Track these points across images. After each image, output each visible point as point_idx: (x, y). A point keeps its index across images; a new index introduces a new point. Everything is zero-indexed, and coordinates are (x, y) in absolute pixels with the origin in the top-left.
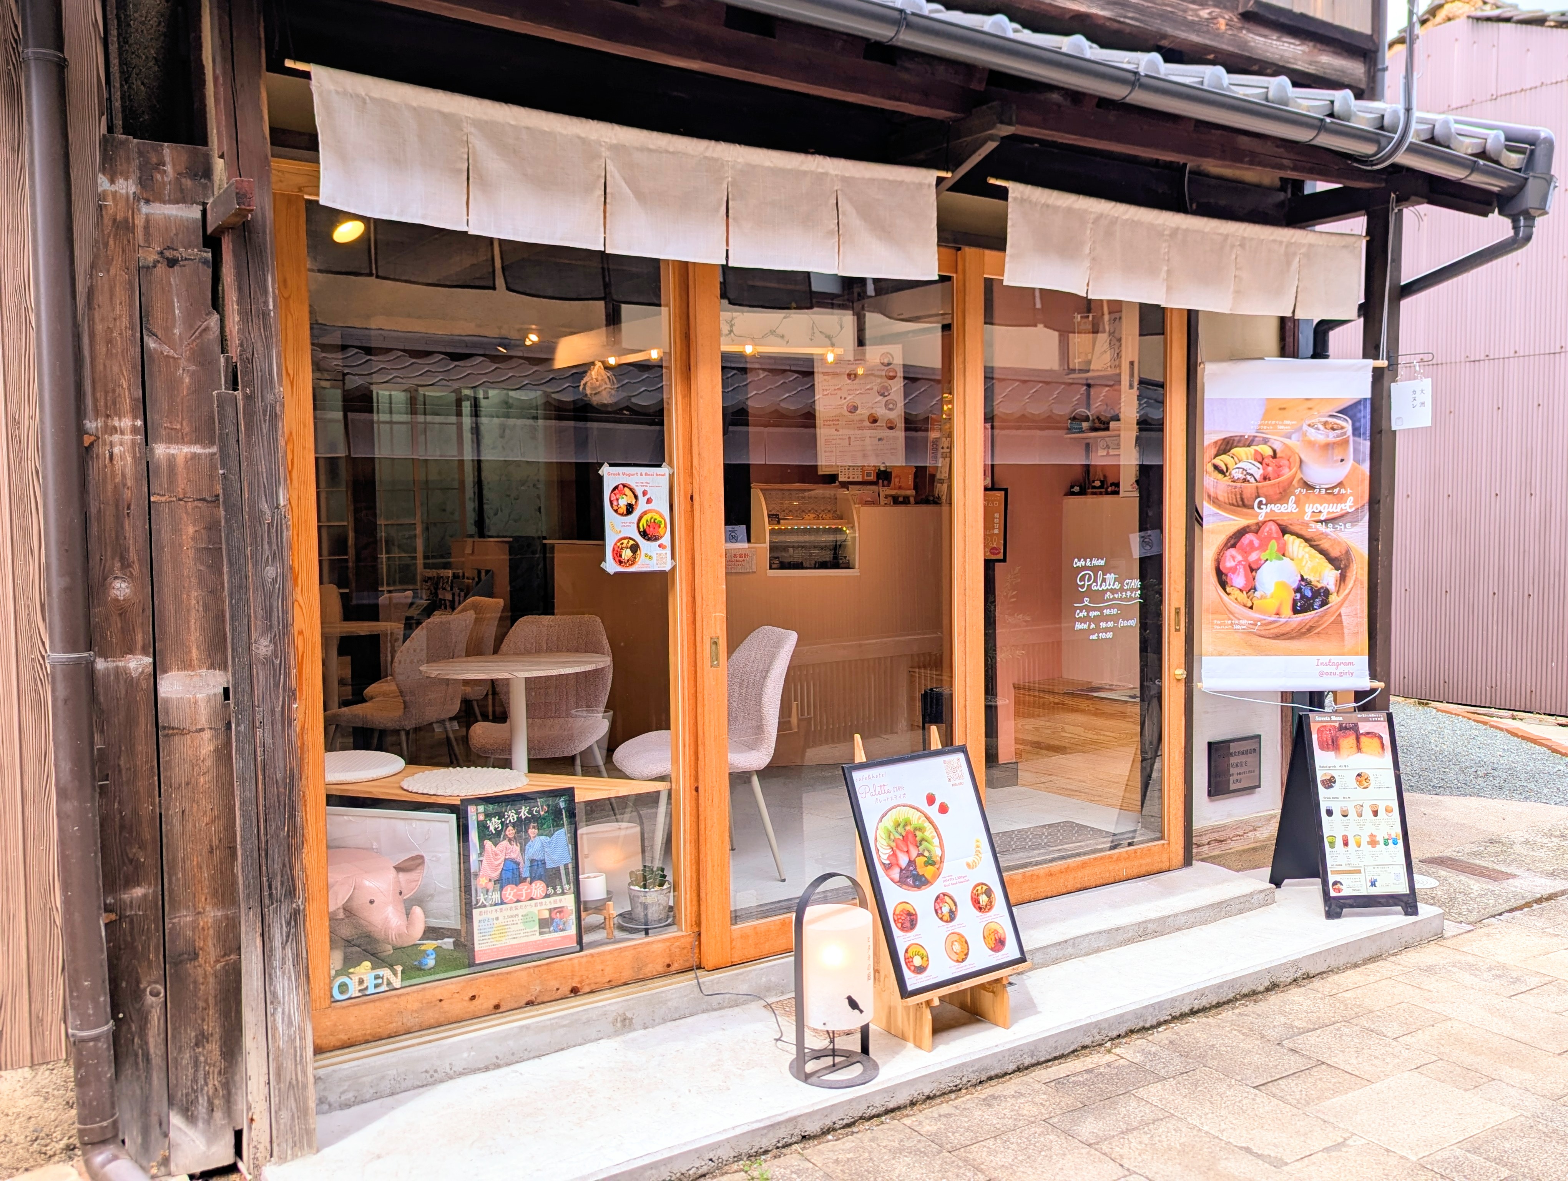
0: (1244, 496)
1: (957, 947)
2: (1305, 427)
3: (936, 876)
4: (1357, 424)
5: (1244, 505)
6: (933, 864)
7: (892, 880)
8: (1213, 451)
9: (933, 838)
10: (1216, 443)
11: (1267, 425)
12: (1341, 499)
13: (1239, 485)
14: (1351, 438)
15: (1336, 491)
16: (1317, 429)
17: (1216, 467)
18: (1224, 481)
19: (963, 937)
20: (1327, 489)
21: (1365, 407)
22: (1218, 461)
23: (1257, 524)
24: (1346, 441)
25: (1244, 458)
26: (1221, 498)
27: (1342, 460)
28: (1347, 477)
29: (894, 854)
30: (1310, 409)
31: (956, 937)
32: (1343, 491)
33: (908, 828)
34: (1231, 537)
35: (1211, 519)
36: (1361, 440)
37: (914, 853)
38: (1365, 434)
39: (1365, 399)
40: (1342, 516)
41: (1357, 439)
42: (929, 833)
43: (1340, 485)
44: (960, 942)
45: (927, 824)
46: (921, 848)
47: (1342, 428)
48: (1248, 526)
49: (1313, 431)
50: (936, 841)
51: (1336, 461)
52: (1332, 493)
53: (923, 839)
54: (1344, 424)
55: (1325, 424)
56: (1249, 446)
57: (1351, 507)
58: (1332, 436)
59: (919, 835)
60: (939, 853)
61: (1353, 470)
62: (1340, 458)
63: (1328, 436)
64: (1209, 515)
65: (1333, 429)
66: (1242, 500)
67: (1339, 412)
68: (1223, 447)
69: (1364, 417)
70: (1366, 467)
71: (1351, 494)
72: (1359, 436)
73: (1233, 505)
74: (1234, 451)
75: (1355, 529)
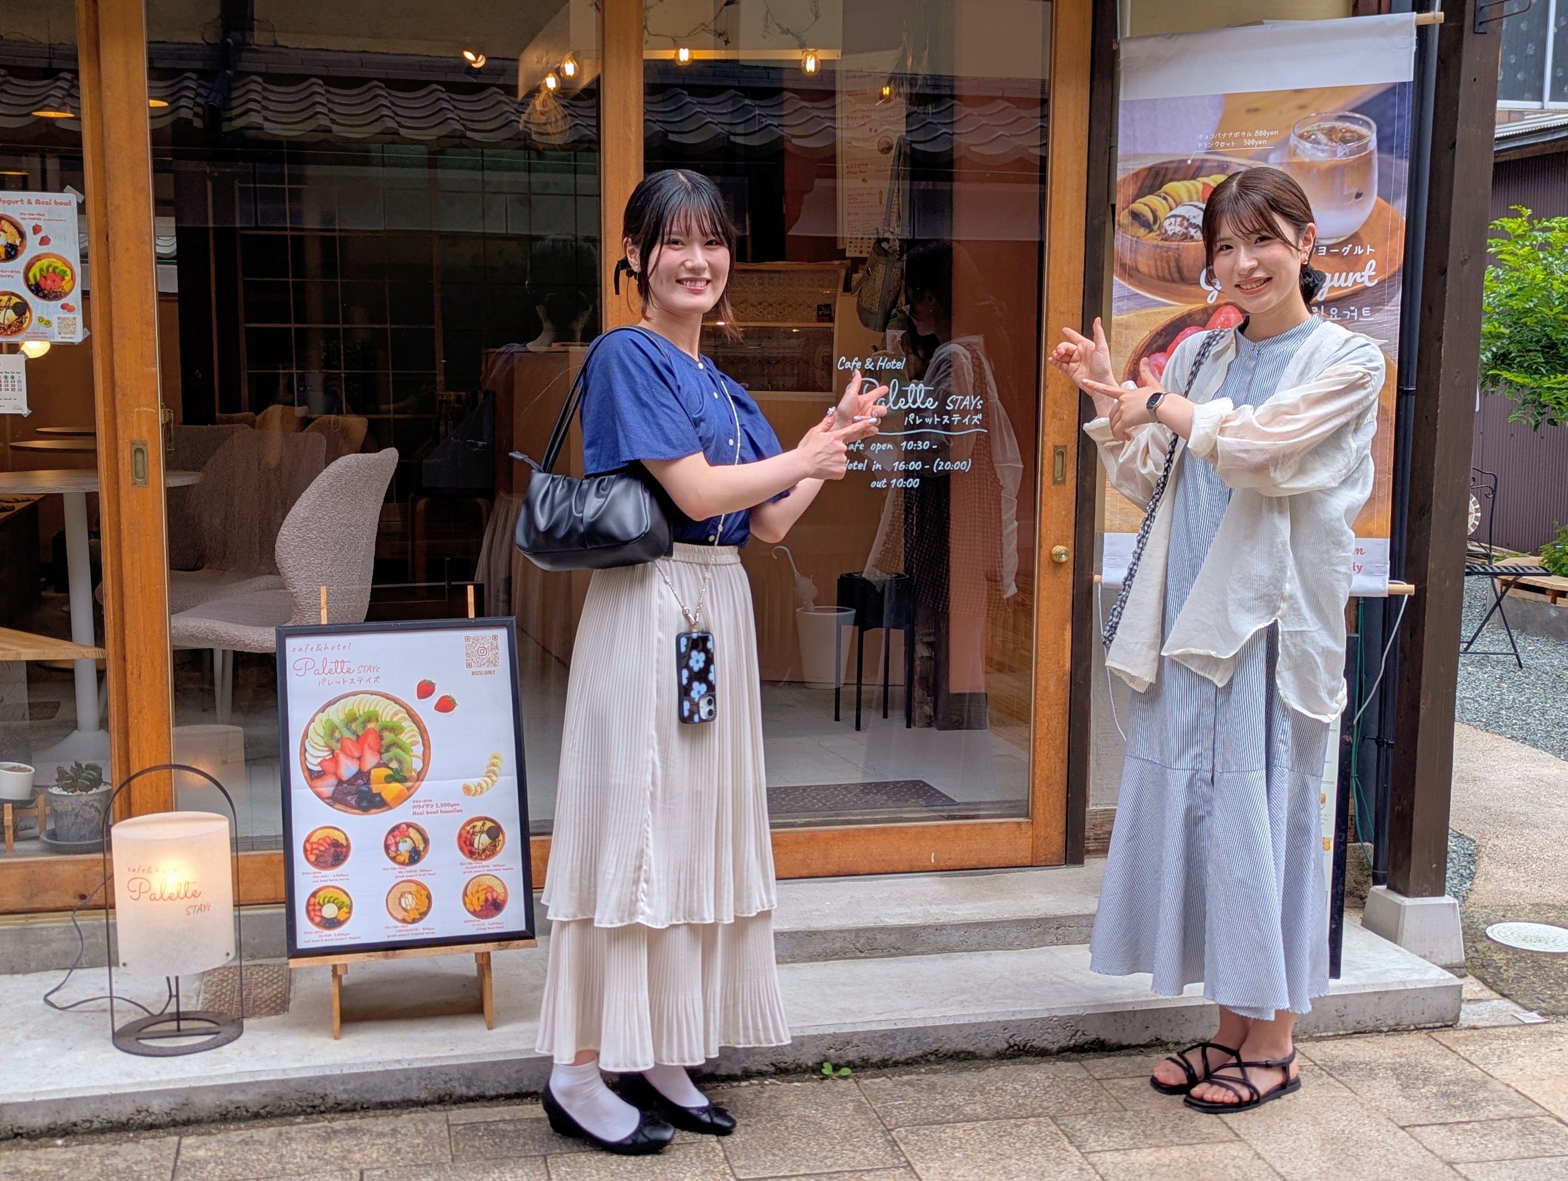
0: (1184, 263)
1: (409, 901)
2: (1293, 140)
3: (401, 799)
4: (1387, 131)
5: (1183, 280)
6: (403, 780)
7: (319, 795)
8: (1131, 190)
9: (414, 744)
10: (1136, 175)
11: (1227, 140)
12: (1354, 263)
13: (1174, 244)
14: (1376, 155)
15: (1347, 249)
16: (1316, 142)
17: (1136, 216)
18: (1150, 239)
19: (425, 888)
20: (1329, 247)
21: (1402, 99)
22: (1139, 206)
23: (1205, 310)
24: (1366, 162)
25: (1185, 197)
26: (1143, 268)
27: (1358, 195)
28: (1366, 223)
29: (335, 759)
30: (1302, 107)
31: (413, 888)
32: (1359, 250)
33: (370, 726)
34: (1159, 334)
35: (1124, 304)
36: (1393, 159)
37: (371, 760)
38: (1400, 147)
39: (1403, 85)
40: (1355, 294)
41: (1385, 156)
42: (409, 734)
43: (1354, 239)
44: (416, 895)
45: (408, 724)
46: (386, 756)
47: (1361, 137)
48: (1190, 315)
49: (1308, 145)
50: (418, 750)
51: (1348, 197)
52: (1339, 254)
53: (394, 744)
54: (1363, 131)
55: (1330, 133)
56: (1194, 177)
57: (1371, 278)
58: (1341, 155)
59: (388, 737)
60: (417, 764)
61: (1378, 212)
62: (1355, 191)
63: (1334, 154)
64: (1121, 298)
65: (1344, 141)
66: (1179, 270)
67: (1354, 110)
68: (1148, 182)
69: (1400, 117)
70: (1401, 207)
71: (1372, 256)
72: (1391, 151)
73: (1164, 279)
74: (1169, 187)
75: (1378, 317)
